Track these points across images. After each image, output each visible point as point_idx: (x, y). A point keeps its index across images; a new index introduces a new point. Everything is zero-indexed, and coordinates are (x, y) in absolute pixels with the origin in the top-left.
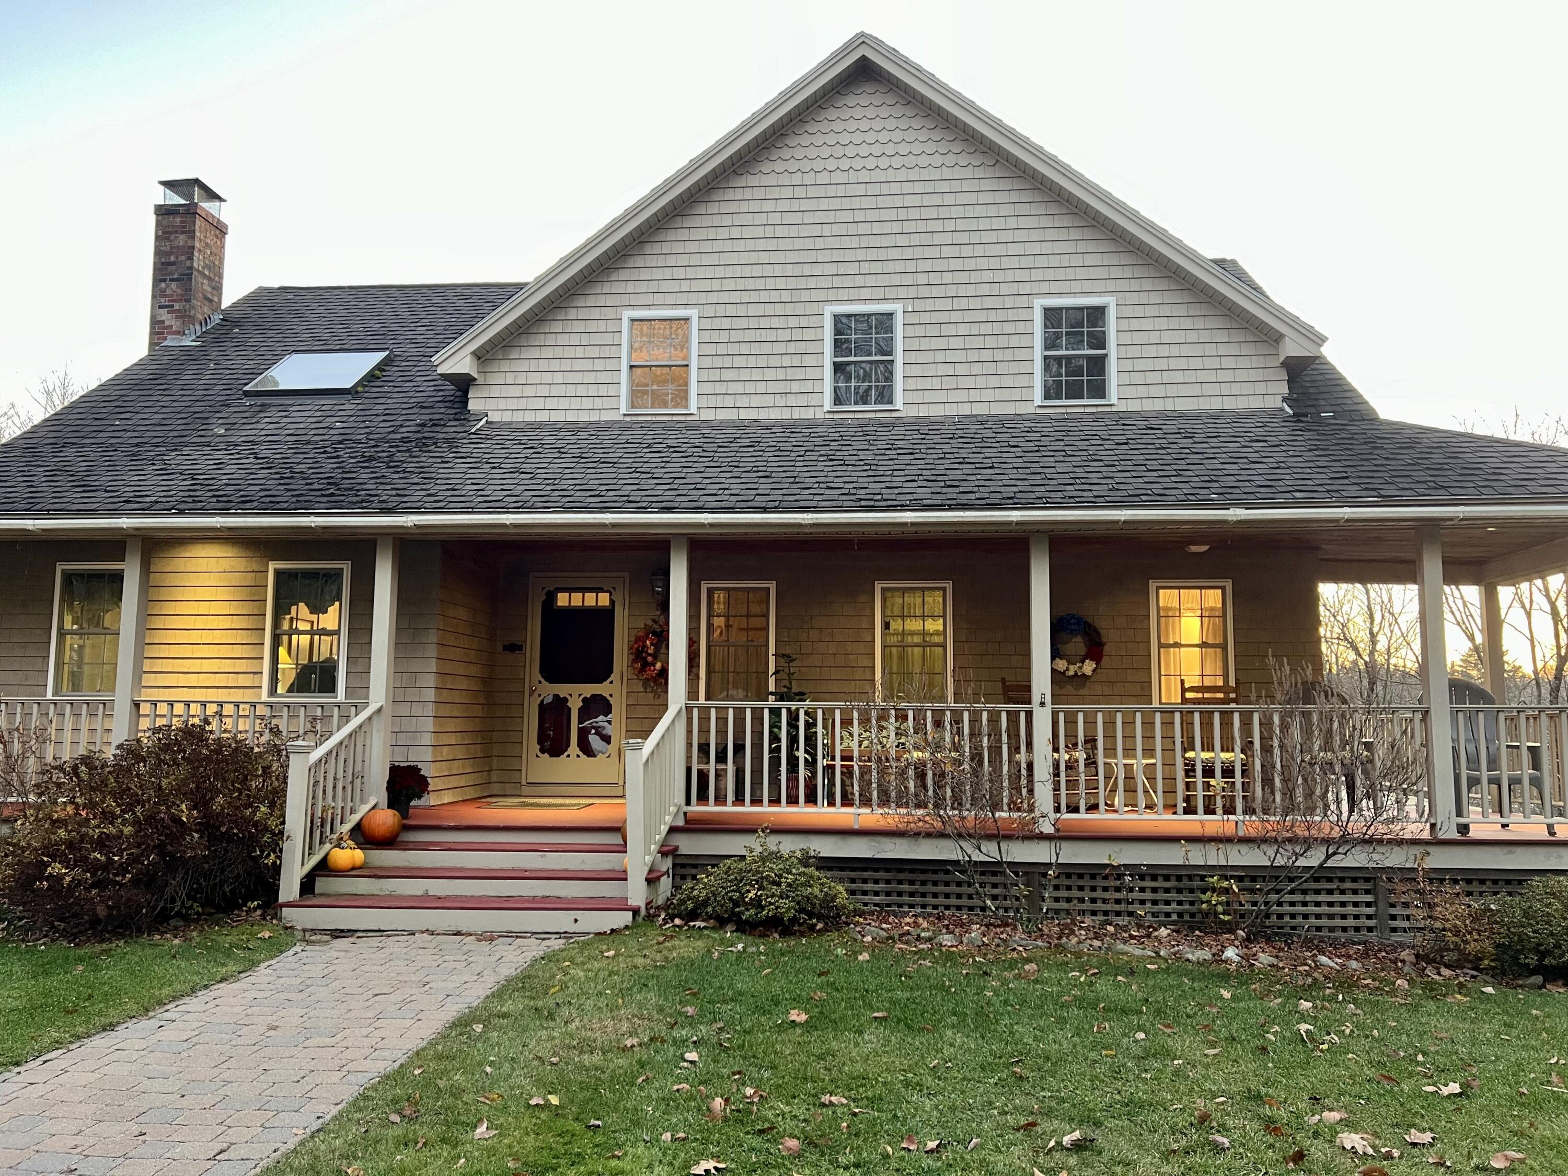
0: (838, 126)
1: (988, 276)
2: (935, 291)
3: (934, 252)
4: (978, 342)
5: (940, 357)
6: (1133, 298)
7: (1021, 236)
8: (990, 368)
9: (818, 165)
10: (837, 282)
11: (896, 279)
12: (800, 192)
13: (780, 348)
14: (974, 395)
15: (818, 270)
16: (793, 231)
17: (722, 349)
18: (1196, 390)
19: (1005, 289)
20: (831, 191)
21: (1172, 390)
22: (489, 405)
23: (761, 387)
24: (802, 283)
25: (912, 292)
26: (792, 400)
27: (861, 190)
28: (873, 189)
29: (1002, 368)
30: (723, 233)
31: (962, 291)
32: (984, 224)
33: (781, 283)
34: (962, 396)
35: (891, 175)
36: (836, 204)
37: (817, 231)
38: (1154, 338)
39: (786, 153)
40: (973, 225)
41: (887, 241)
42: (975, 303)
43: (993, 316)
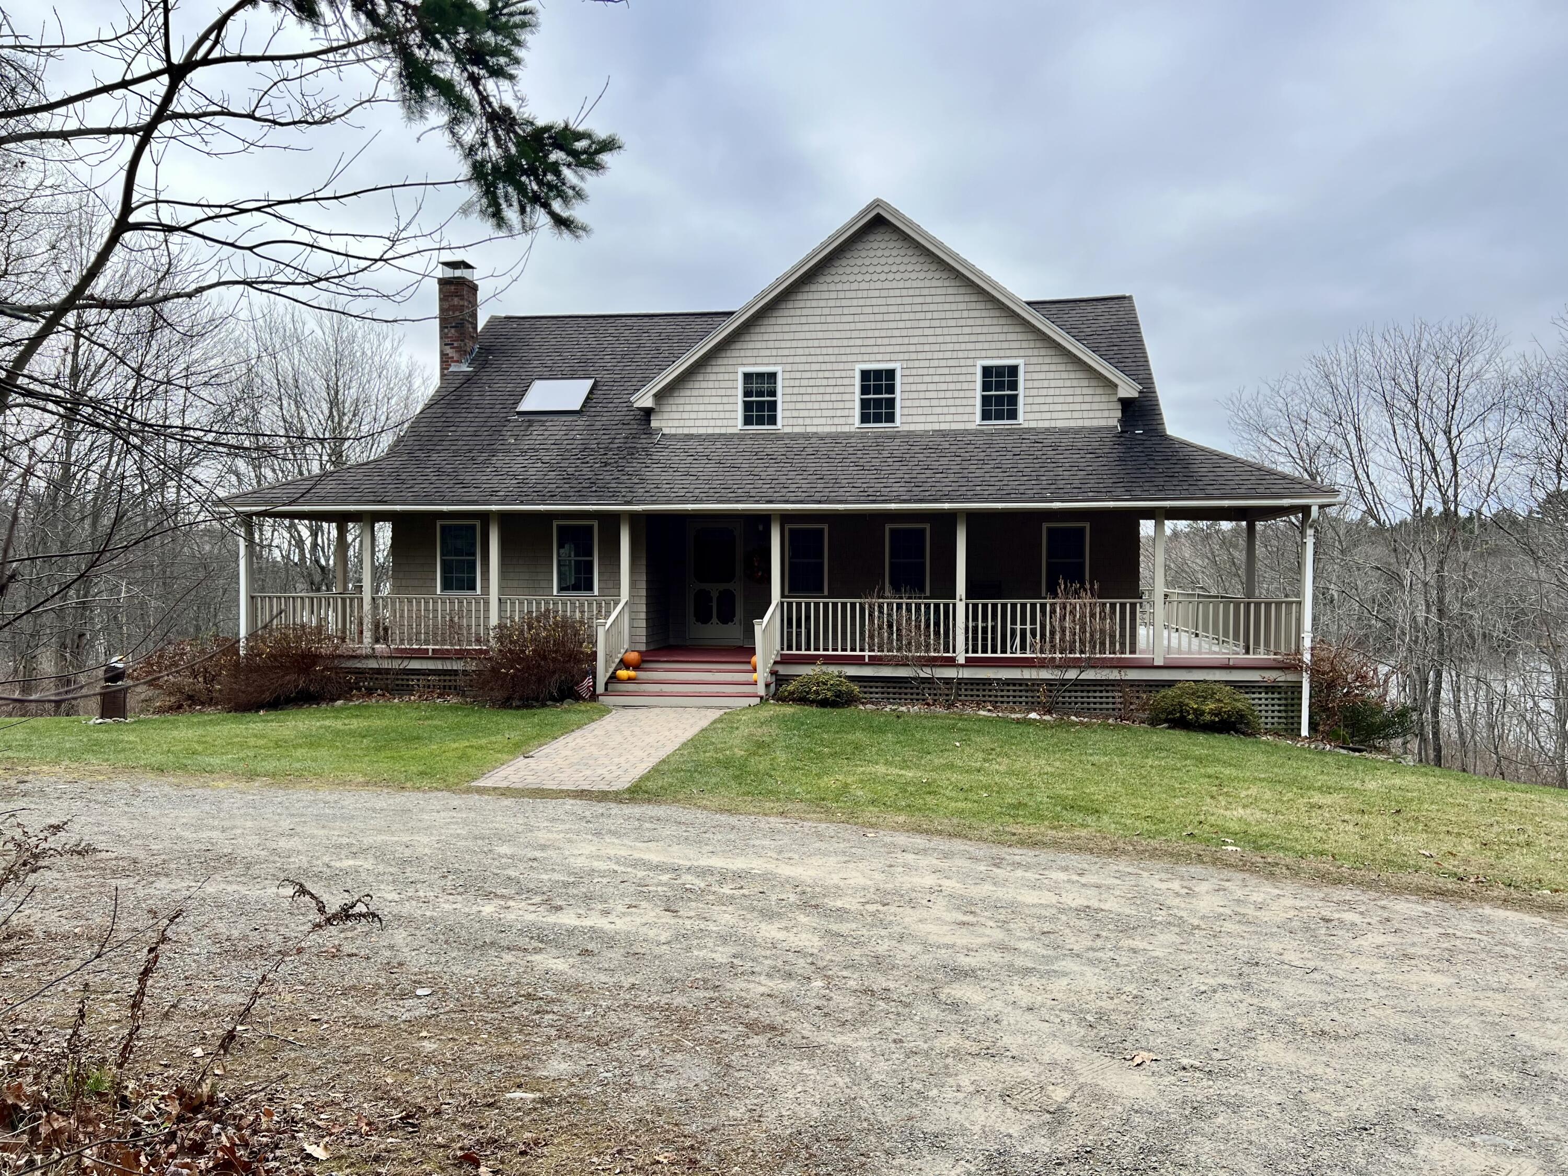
3: (919, 332)
4: (944, 386)
5: (922, 395)
6: (1034, 360)
7: (970, 322)
9: (852, 278)
10: (863, 350)
12: (841, 295)
13: (829, 390)
14: (942, 418)
18: (1068, 415)
19: (960, 354)
20: (860, 294)
21: (1055, 415)
23: (819, 413)
24: (843, 351)
25: (906, 356)
28: (884, 293)
30: (796, 320)
31: (936, 355)
32: (949, 315)
33: (830, 351)
34: (935, 418)
35: (894, 284)
36: (862, 302)
37: (850, 318)
38: (1046, 384)
39: (833, 271)
41: (892, 325)
43: (953, 371)
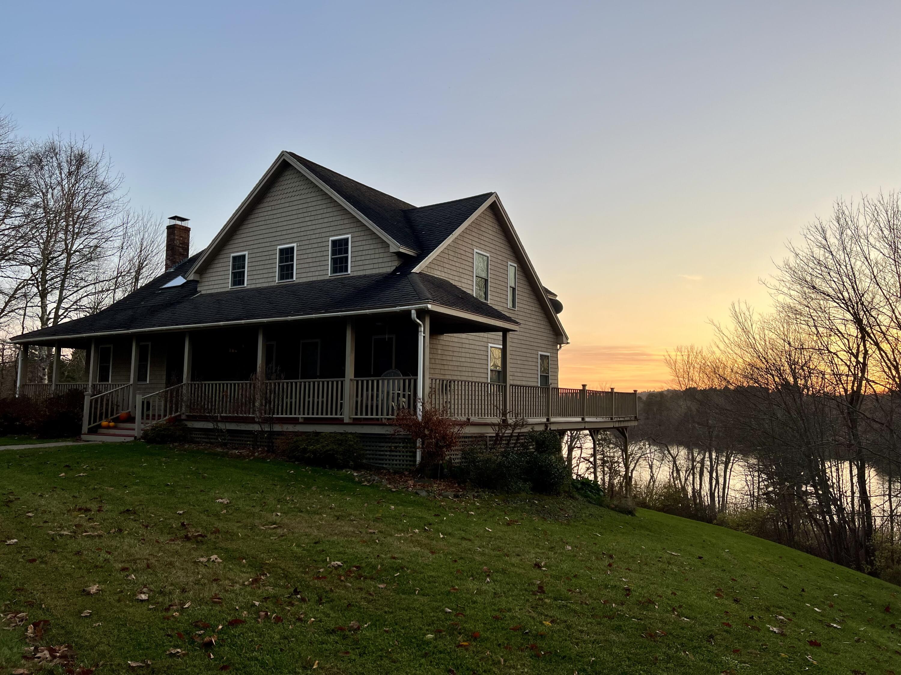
0: (283, 183)
1: (318, 231)
2: (305, 238)
4: (315, 255)
6: (356, 234)
7: (328, 215)
10: (281, 238)
11: (295, 235)
14: (314, 274)
15: (276, 234)
16: (271, 221)
17: (253, 264)
18: (371, 266)
19: (322, 235)
21: (365, 267)
22: (202, 288)
24: (272, 239)
25: (299, 239)
26: (268, 280)
27: (287, 205)
28: (291, 204)
29: (320, 263)
33: (267, 240)
34: (311, 274)
36: (282, 210)
37: (276, 220)
38: (362, 248)
40: (315, 213)
42: (315, 241)
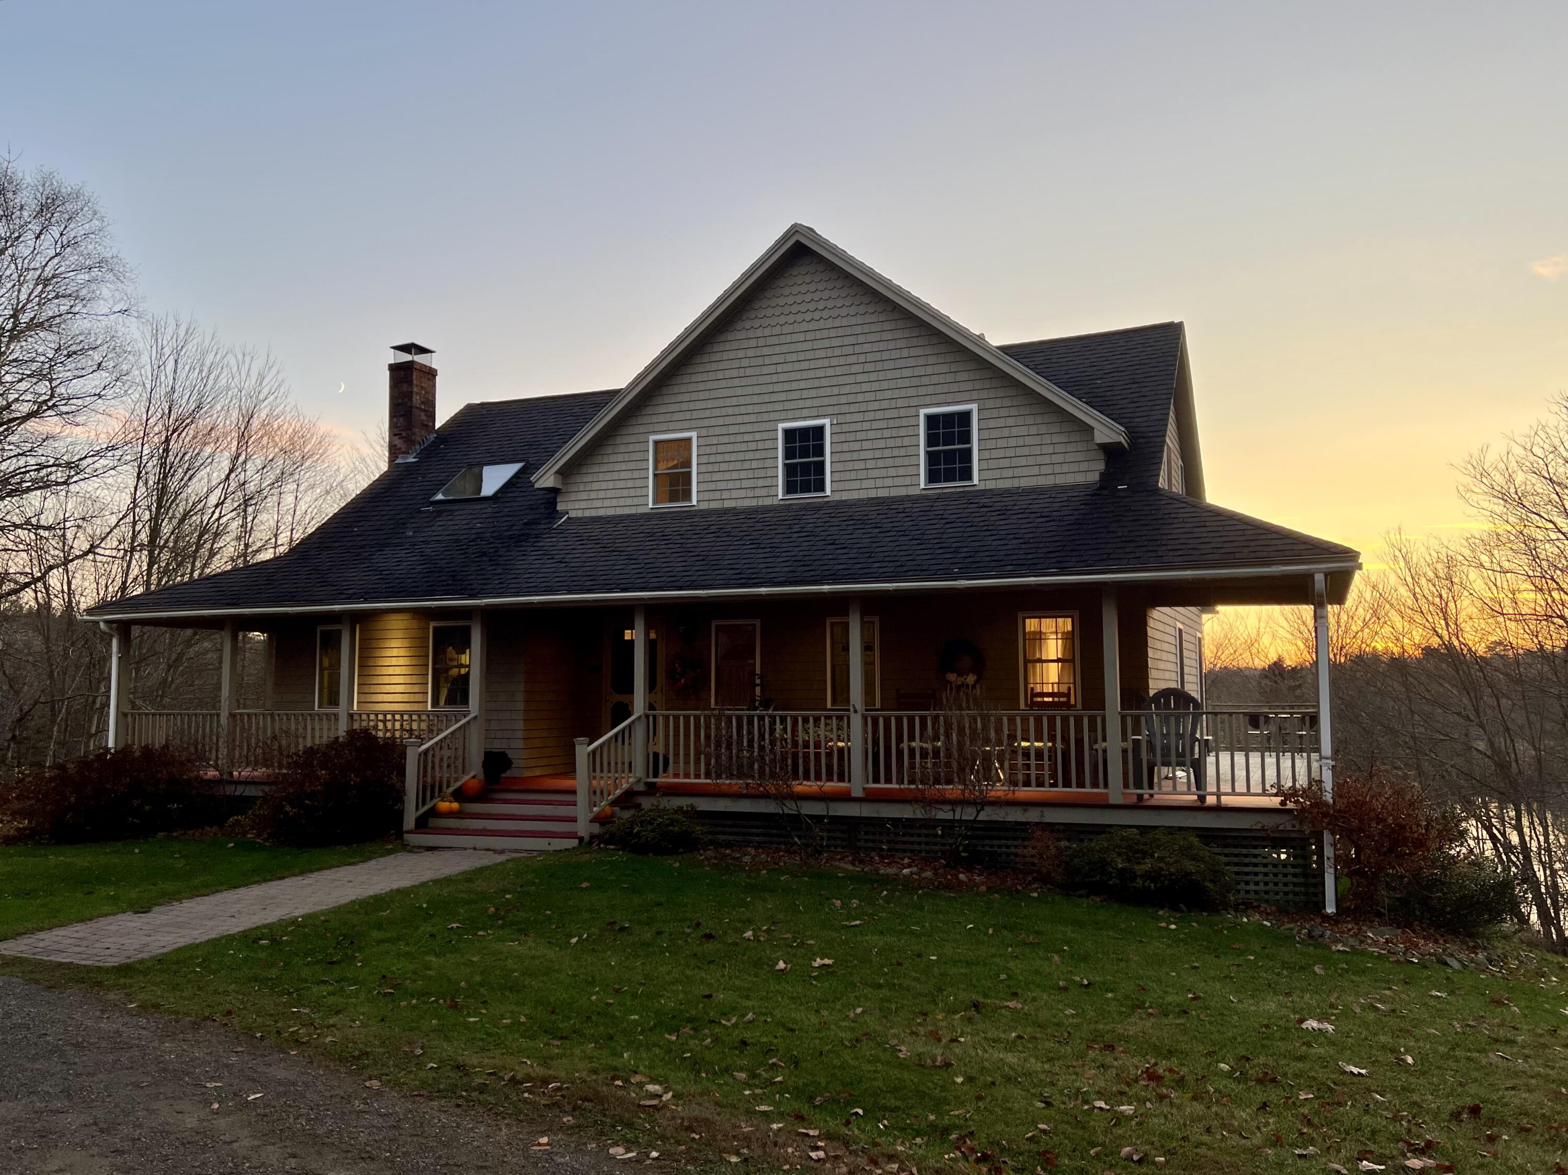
0: (787, 291)
1: (888, 394)
2: (853, 408)
3: (851, 379)
4: (881, 444)
5: (855, 456)
6: (990, 404)
7: (912, 362)
8: (890, 462)
9: (773, 321)
10: (787, 405)
11: (826, 401)
12: (761, 342)
13: (749, 456)
14: (879, 483)
15: (774, 397)
16: (757, 371)
17: (712, 459)
18: (1036, 470)
19: (900, 403)
20: (783, 339)
21: (1018, 472)
22: (570, 506)
23: (738, 484)
24: (764, 408)
25: (836, 410)
26: (758, 492)
27: (801, 337)
28: (810, 336)
29: (898, 462)
30: (712, 376)
31: (871, 406)
32: (886, 356)
33: (750, 409)
34: (870, 484)
35: (822, 324)
37: (772, 369)
38: (1006, 433)
39: (753, 314)
40: (878, 356)
41: (820, 373)
42: (880, 415)
43: (892, 423)
